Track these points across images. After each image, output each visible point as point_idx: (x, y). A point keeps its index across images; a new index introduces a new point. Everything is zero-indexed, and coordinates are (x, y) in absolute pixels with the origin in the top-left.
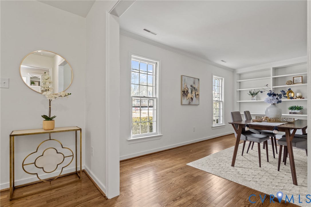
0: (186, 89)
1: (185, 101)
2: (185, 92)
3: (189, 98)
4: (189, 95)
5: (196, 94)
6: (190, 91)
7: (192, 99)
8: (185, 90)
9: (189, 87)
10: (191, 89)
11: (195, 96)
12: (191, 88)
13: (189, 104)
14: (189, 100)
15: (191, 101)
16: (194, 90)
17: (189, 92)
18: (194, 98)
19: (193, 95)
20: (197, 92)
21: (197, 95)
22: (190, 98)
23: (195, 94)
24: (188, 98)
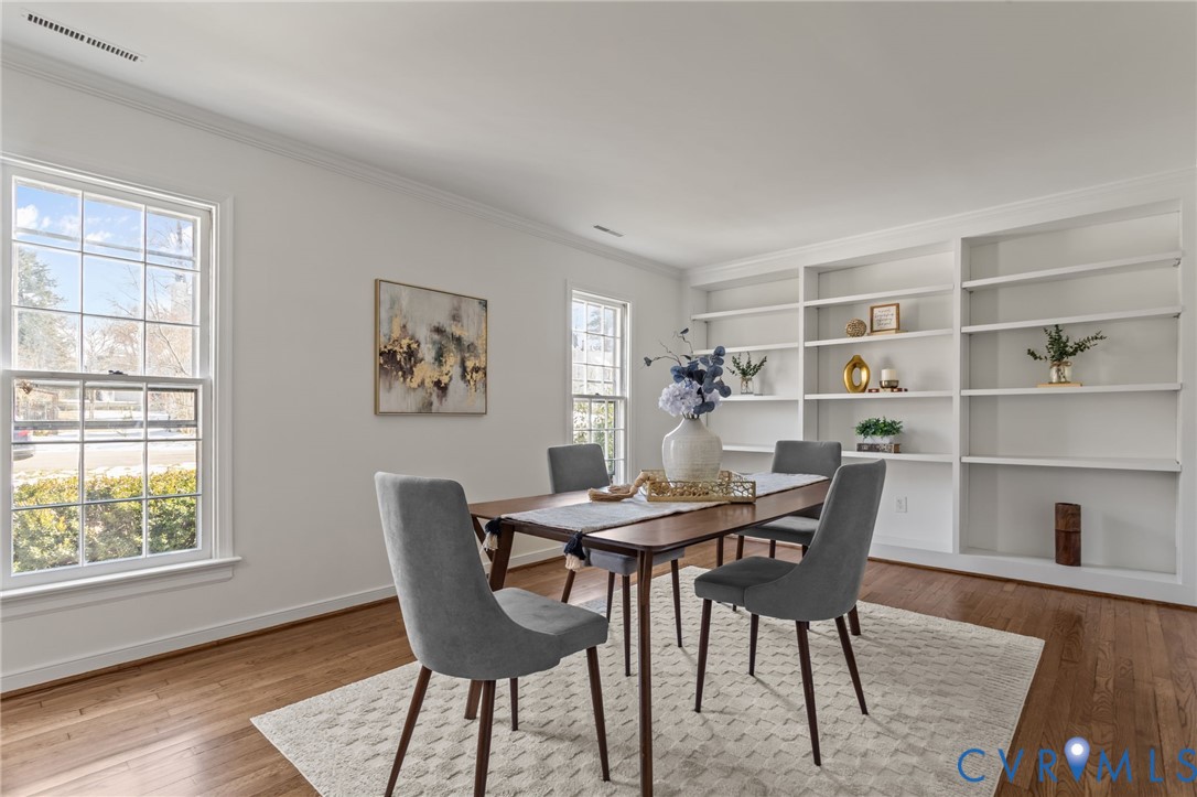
0: (405, 342)
1: (398, 396)
2: (398, 357)
3: (423, 383)
4: (426, 371)
5: (470, 364)
6: (427, 352)
7: (442, 388)
8: (397, 349)
9: (423, 334)
10: (434, 343)
11: (463, 377)
12: (436, 337)
13: (426, 409)
14: (421, 393)
15: (434, 399)
16: (452, 347)
17: (420, 355)
18: (457, 387)
19: (445, 369)
20: (477, 356)
21: (476, 369)
22: (428, 384)
23: (464, 369)
24: (414, 385)
